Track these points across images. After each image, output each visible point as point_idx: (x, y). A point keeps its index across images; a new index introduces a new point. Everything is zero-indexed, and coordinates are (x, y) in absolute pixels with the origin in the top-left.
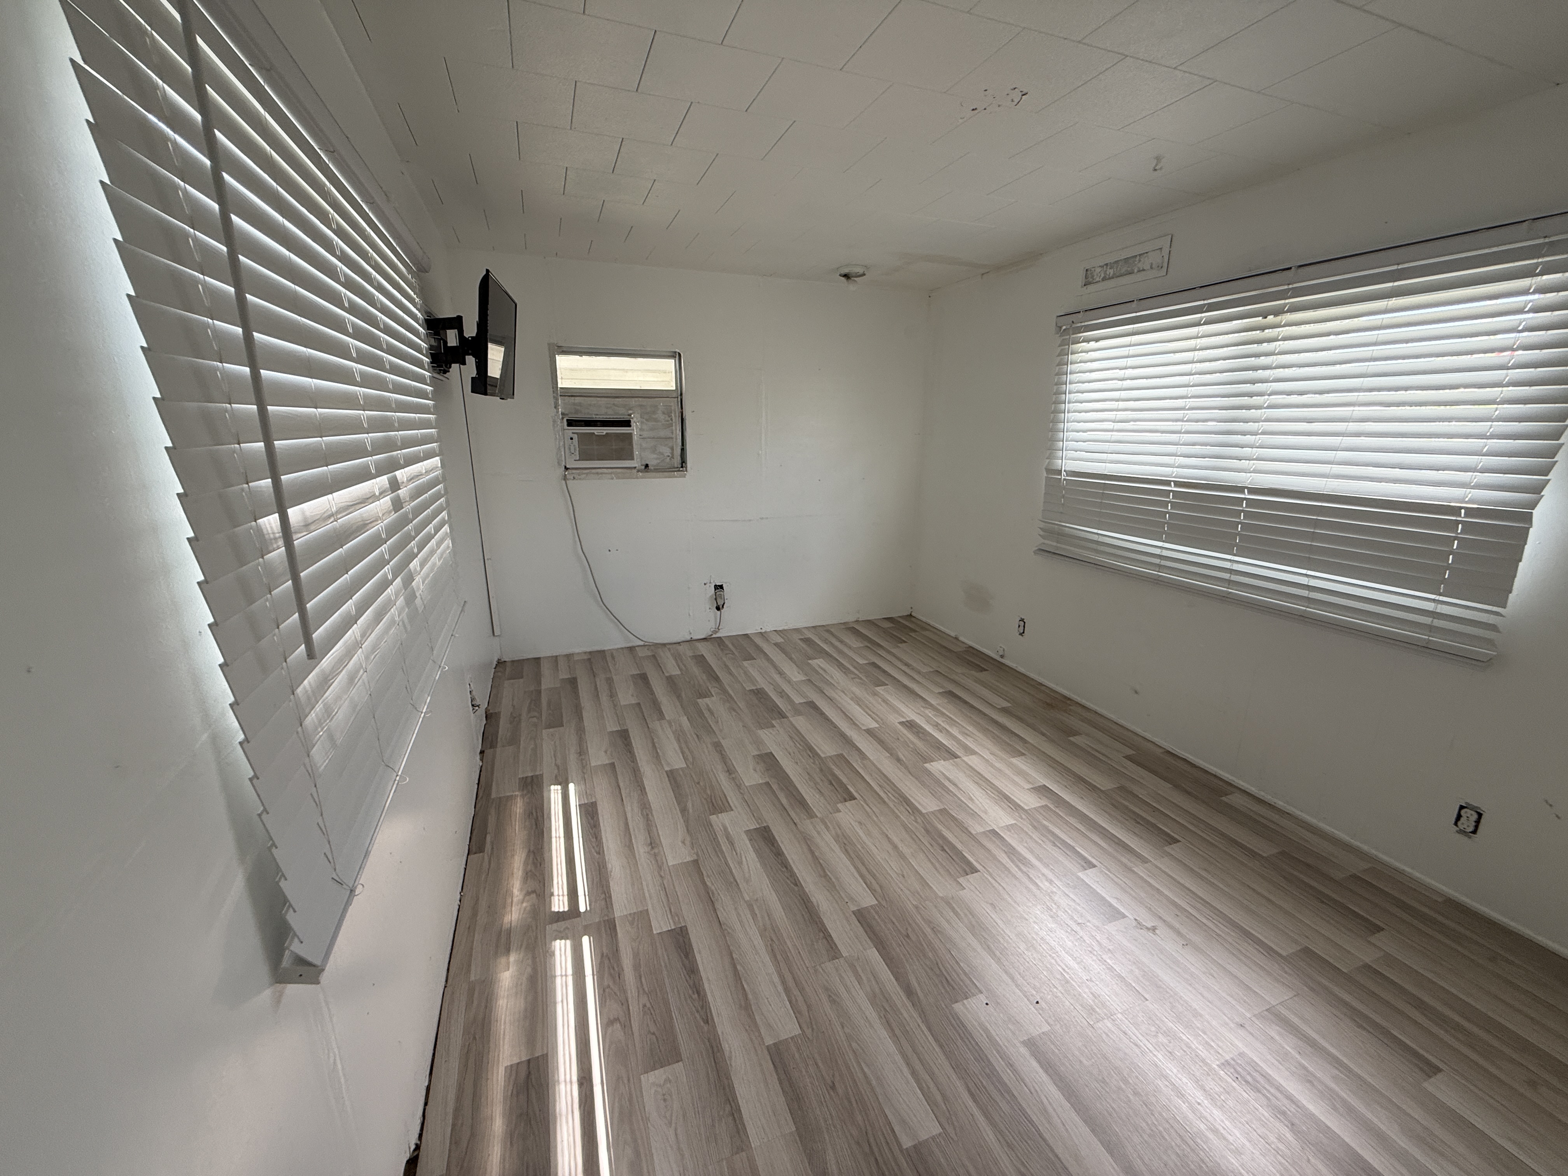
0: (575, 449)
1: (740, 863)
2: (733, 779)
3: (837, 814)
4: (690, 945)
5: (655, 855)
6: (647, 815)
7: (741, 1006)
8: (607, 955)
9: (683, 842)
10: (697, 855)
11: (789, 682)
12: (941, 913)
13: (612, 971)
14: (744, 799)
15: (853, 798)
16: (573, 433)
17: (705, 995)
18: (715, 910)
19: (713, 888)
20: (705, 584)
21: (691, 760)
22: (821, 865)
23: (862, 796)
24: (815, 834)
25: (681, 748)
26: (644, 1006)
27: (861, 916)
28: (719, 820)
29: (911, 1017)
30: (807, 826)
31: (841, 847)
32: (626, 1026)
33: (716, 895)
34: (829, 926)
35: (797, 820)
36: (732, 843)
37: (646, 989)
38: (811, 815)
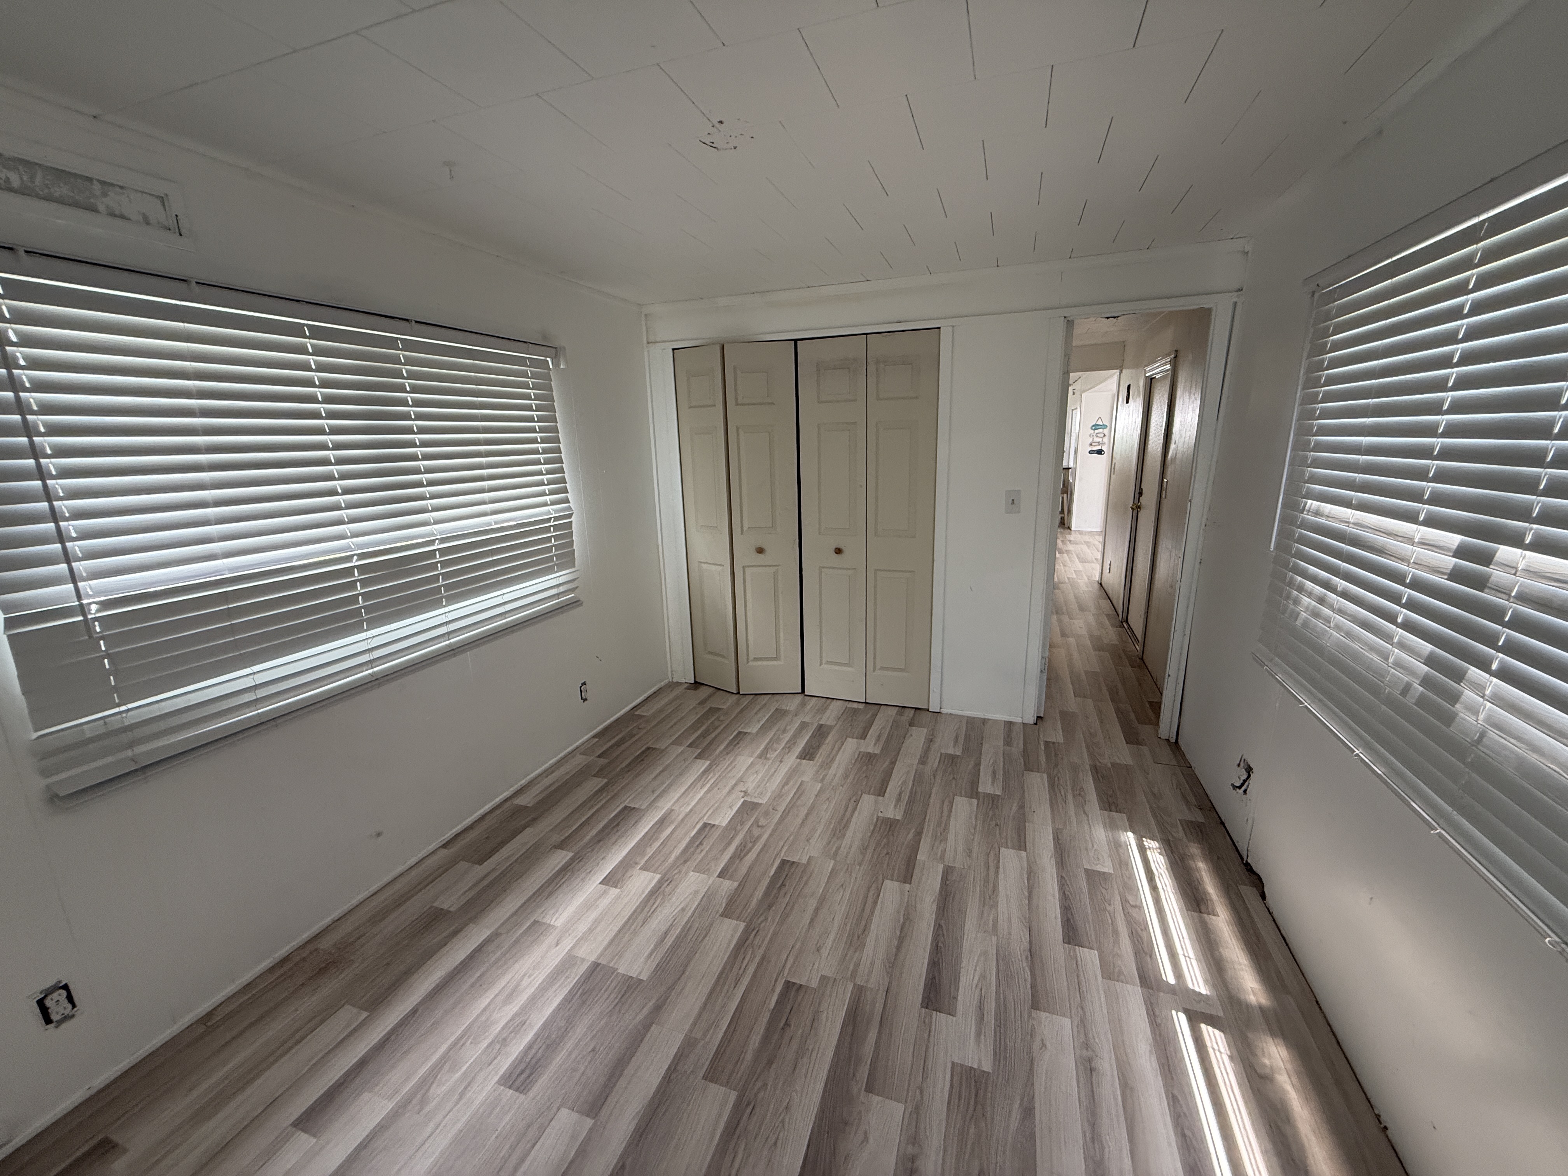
1: (983, 977)
4: (1063, 927)
7: (1035, 873)
9: (1044, 1045)
10: (1030, 1015)
14: (924, 1078)
18: (1030, 943)
19: (1025, 965)
22: (901, 931)
24: (878, 963)
33: (1024, 957)
36: (981, 1007)
38: (859, 992)
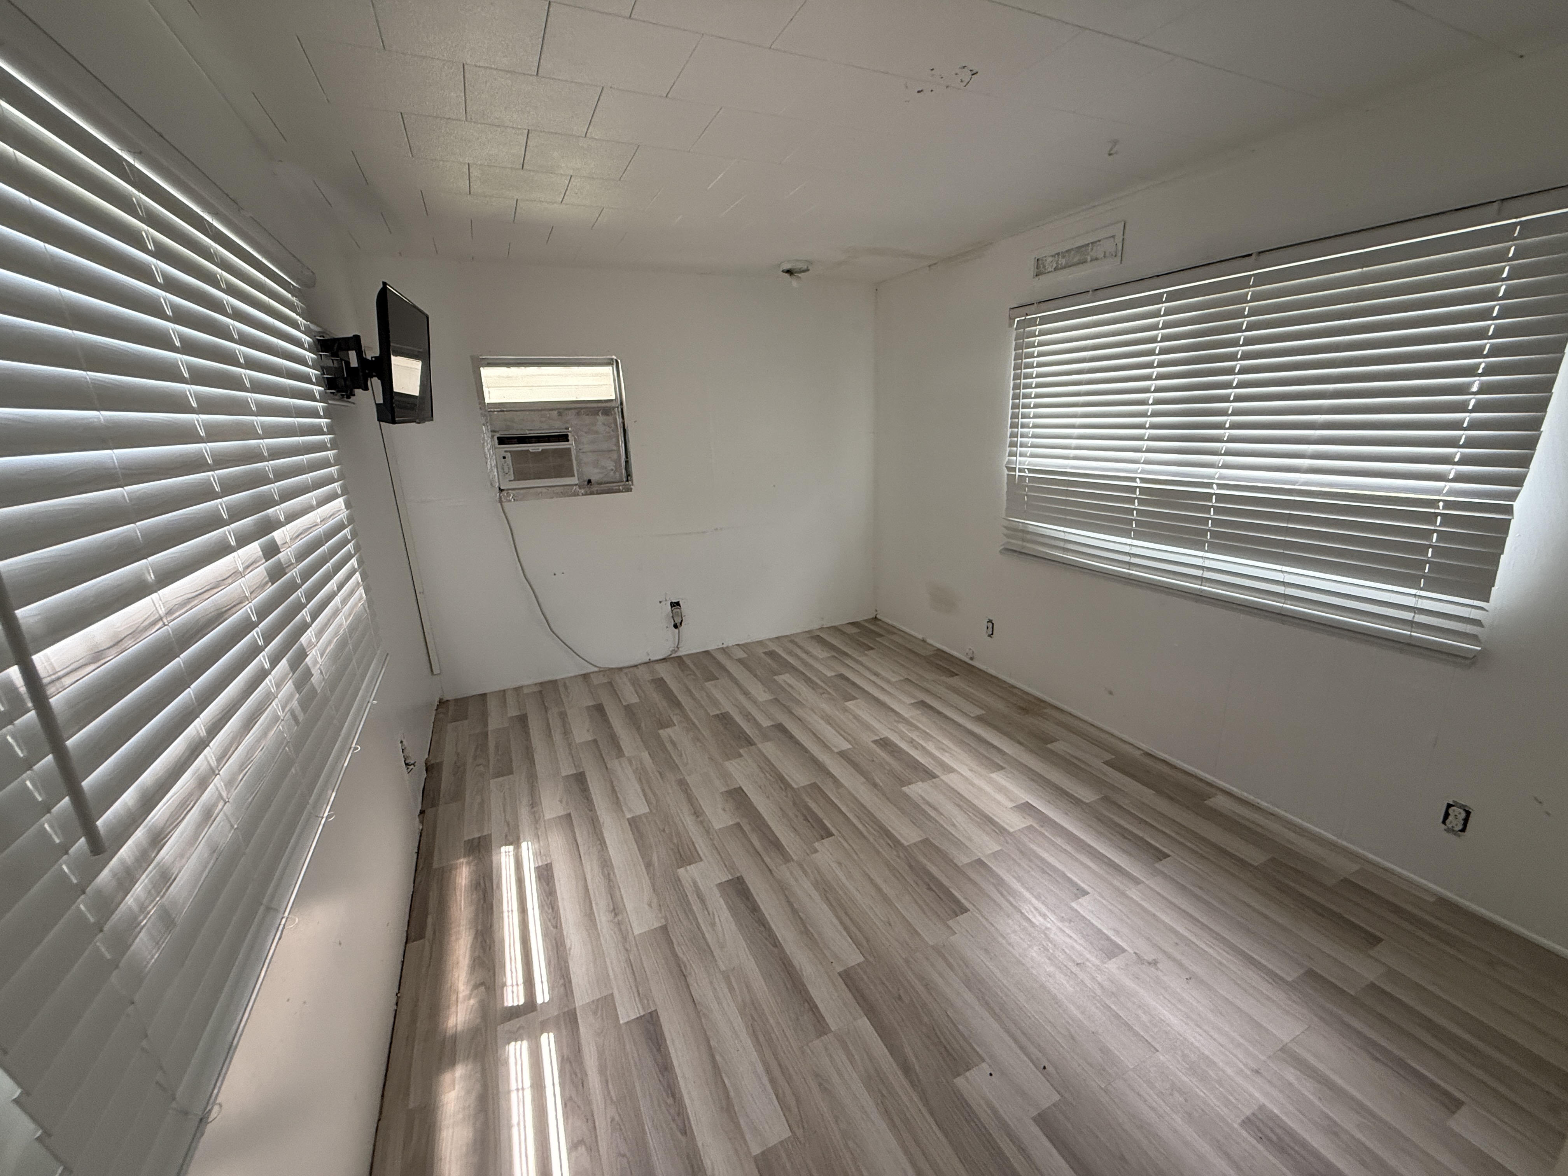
0: (509, 468)
1: (713, 924)
2: (701, 822)
3: (814, 856)
4: (662, 1034)
5: (619, 923)
6: (609, 874)
7: (722, 1108)
8: (568, 1058)
9: (650, 905)
10: (666, 919)
11: (755, 702)
12: (932, 965)
13: (574, 1076)
14: (713, 845)
15: (830, 834)
16: (506, 451)
17: (681, 1098)
18: (688, 986)
19: (685, 959)
20: (660, 602)
21: (654, 803)
22: (801, 918)
23: (840, 832)
24: (792, 881)
25: (643, 790)
26: (613, 1120)
27: (848, 978)
28: (688, 874)
29: (911, 1100)
30: (783, 872)
31: (820, 895)
32: (593, 1149)
33: (688, 967)
34: (814, 992)
35: (772, 866)
36: (703, 901)
37: (614, 1098)
38: (787, 858)
